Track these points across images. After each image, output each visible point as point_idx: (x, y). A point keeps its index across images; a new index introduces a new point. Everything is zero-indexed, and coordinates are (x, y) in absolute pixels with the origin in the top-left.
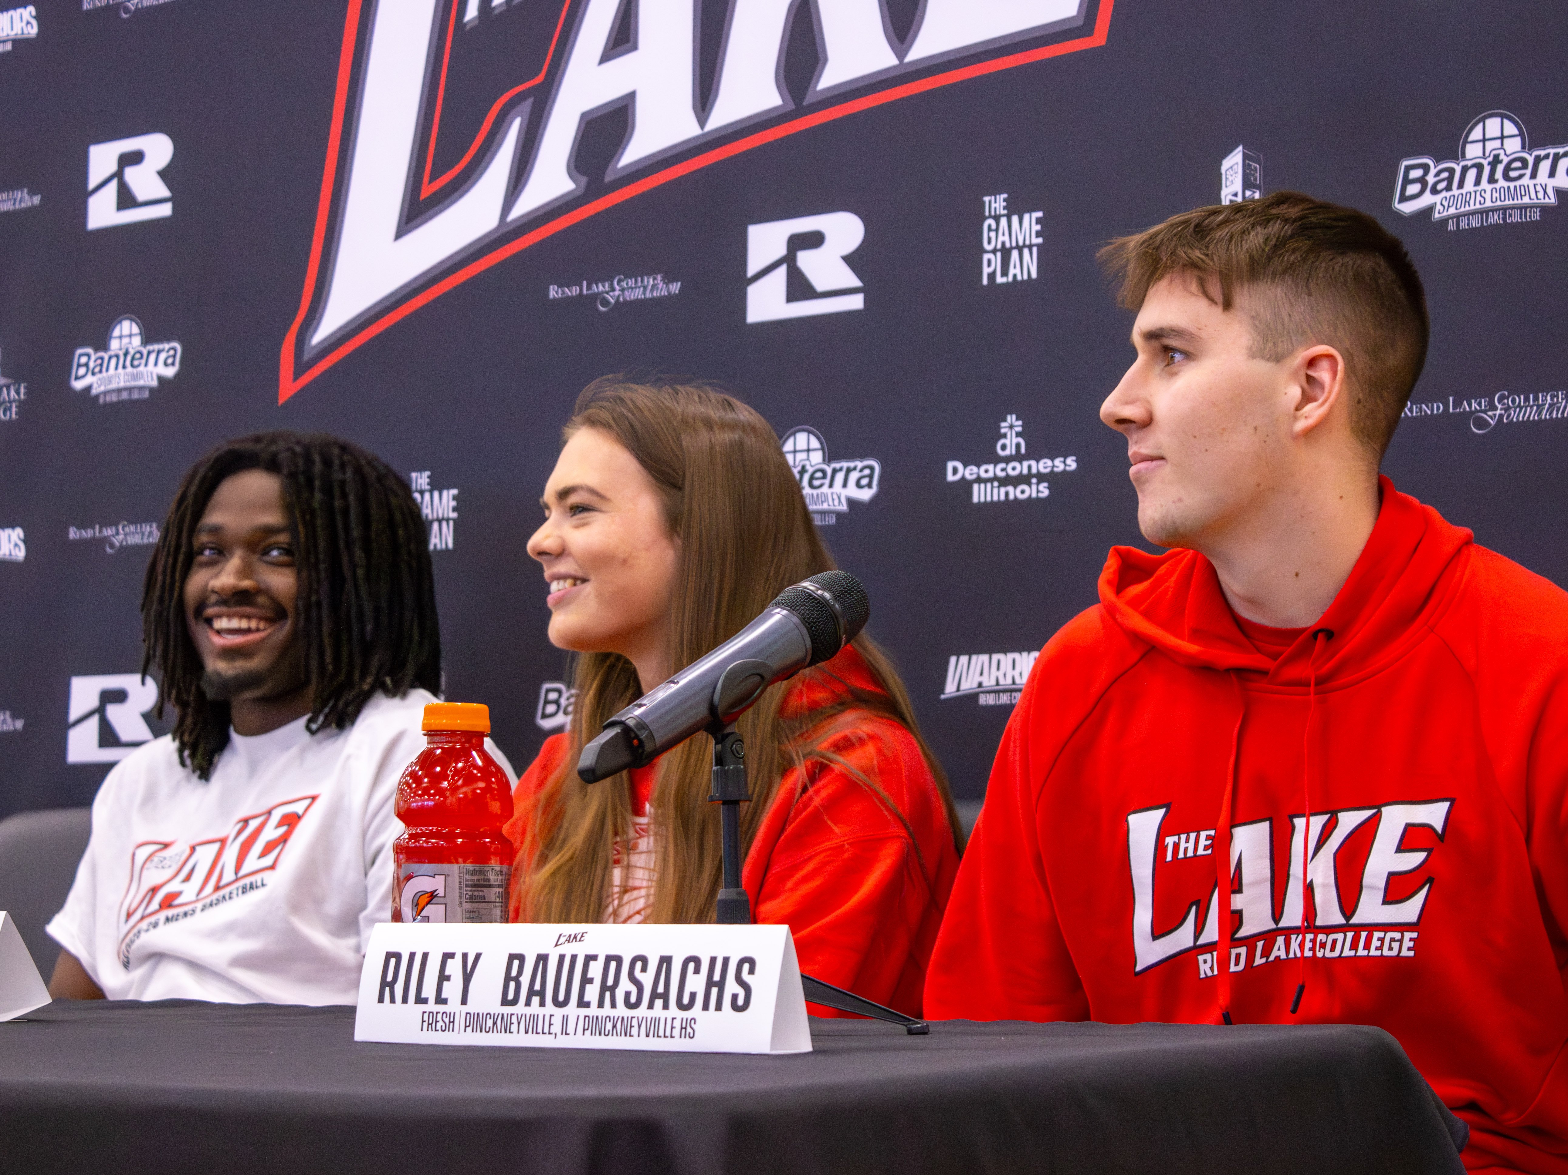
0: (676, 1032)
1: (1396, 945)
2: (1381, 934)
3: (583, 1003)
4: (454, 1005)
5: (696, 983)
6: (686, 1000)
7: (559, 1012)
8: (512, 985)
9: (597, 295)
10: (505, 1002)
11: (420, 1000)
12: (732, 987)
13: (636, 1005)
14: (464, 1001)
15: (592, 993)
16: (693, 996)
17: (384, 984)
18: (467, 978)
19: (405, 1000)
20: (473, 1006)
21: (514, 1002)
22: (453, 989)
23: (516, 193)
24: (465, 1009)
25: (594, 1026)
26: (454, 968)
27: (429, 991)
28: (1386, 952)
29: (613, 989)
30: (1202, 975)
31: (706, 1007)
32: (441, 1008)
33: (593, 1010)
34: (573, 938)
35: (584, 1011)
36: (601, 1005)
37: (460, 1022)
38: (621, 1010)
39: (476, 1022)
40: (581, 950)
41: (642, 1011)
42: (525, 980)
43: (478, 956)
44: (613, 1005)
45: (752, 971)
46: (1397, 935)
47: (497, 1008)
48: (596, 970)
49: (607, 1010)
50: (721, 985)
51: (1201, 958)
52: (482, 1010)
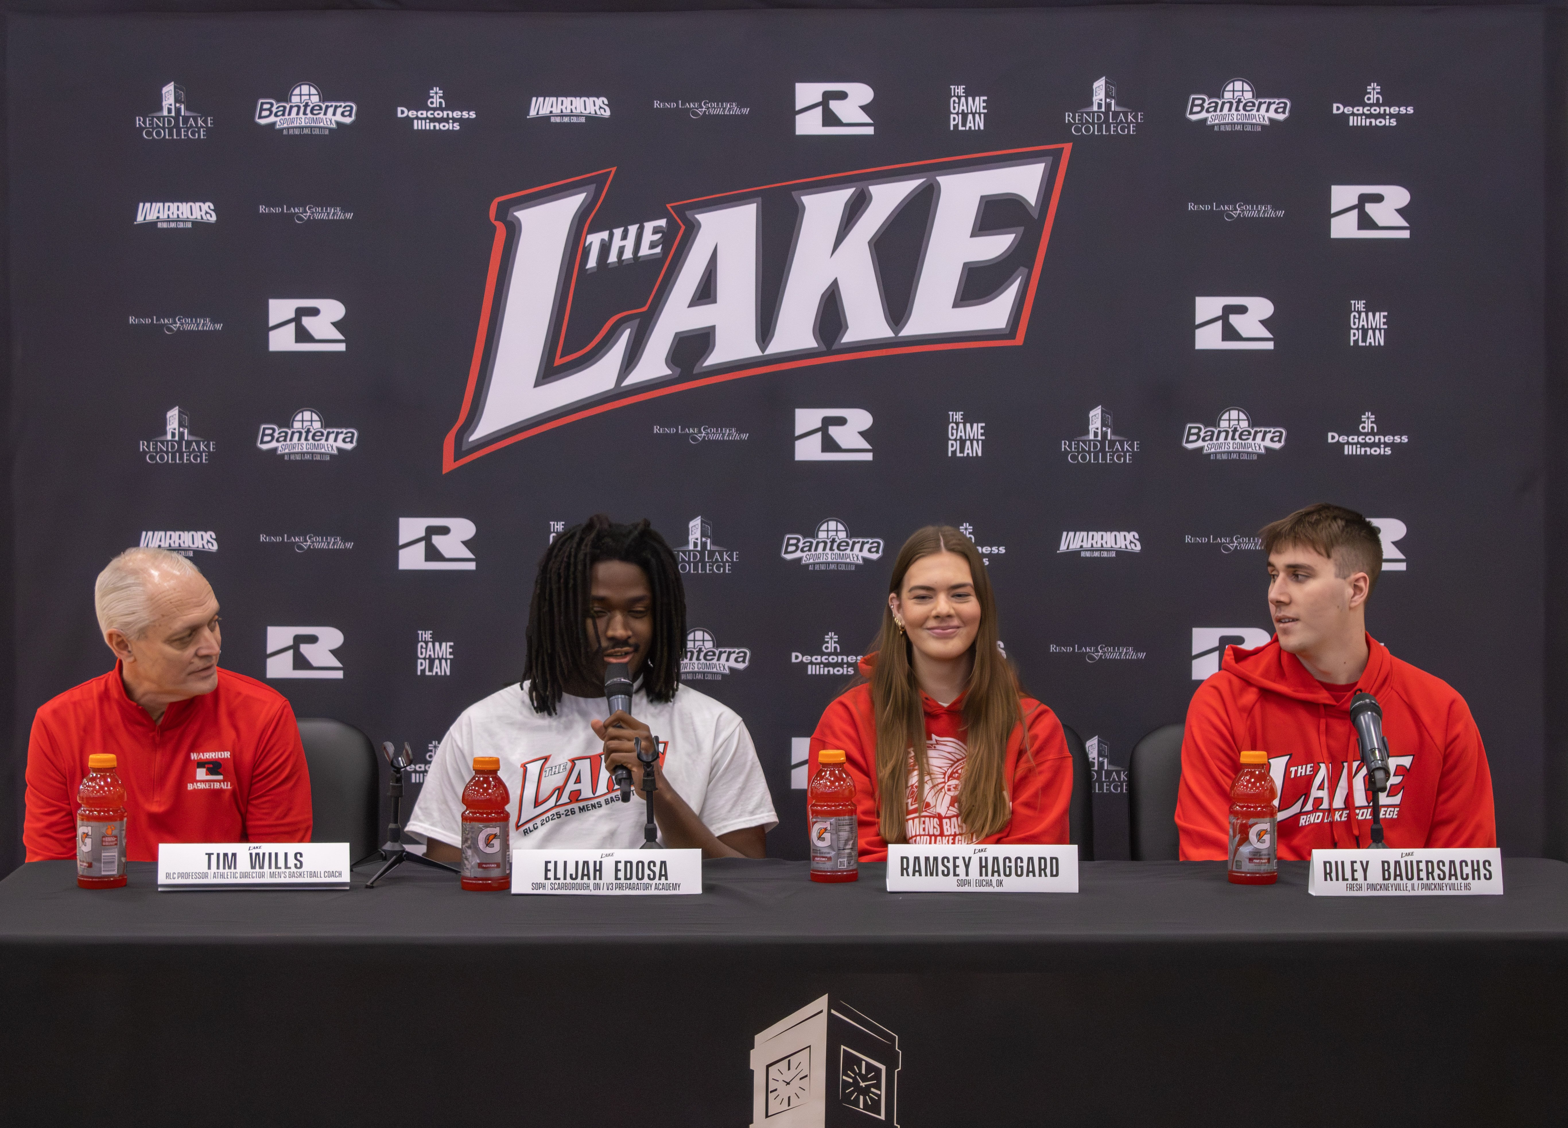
0: (1463, 888)
1: (1392, 813)
2: (1386, 809)
3: (1419, 879)
4: (1361, 880)
5: (1467, 870)
6: (1465, 876)
7: (1410, 883)
8: (1386, 872)
9: (688, 435)
10: (1384, 879)
11: (1344, 879)
12: (1483, 871)
13: (1444, 878)
14: (1365, 879)
15: (1423, 875)
16: (1467, 875)
17: (1326, 874)
18: (1365, 871)
19: (1337, 879)
20: (1370, 881)
21: (1389, 879)
22: (1359, 874)
23: (627, 371)
24: (1366, 882)
25: (1427, 887)
26: (1357, 866)
27: (1348, 874)
28: (1387, 816)
29: (1432, 873)
30: (1300, 825)
31: (1474, 878)
32: (1355, 882)
33: (1425, 881)
34: (1408, 855)
35: (1420, 882)
36: (1428, 879)
37: (1364, 887)
38: (1437, 881)
39: (1372, 887)
40: (1414, 859)
41: (1447, 881)
42: (1392, 870)
43: (1367, 862)
44: (1433, 879)
45: (1490, 865)
46: (1393, 809)
47: (1381, 881)
48: (1422, 866)
49: (1431, 881)
50: (1478, 870)
51: (1302, 817)
52: (1375, 882)
